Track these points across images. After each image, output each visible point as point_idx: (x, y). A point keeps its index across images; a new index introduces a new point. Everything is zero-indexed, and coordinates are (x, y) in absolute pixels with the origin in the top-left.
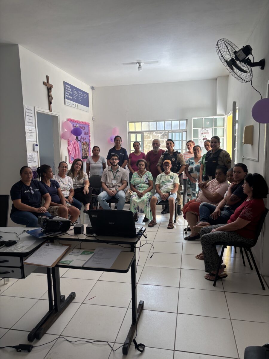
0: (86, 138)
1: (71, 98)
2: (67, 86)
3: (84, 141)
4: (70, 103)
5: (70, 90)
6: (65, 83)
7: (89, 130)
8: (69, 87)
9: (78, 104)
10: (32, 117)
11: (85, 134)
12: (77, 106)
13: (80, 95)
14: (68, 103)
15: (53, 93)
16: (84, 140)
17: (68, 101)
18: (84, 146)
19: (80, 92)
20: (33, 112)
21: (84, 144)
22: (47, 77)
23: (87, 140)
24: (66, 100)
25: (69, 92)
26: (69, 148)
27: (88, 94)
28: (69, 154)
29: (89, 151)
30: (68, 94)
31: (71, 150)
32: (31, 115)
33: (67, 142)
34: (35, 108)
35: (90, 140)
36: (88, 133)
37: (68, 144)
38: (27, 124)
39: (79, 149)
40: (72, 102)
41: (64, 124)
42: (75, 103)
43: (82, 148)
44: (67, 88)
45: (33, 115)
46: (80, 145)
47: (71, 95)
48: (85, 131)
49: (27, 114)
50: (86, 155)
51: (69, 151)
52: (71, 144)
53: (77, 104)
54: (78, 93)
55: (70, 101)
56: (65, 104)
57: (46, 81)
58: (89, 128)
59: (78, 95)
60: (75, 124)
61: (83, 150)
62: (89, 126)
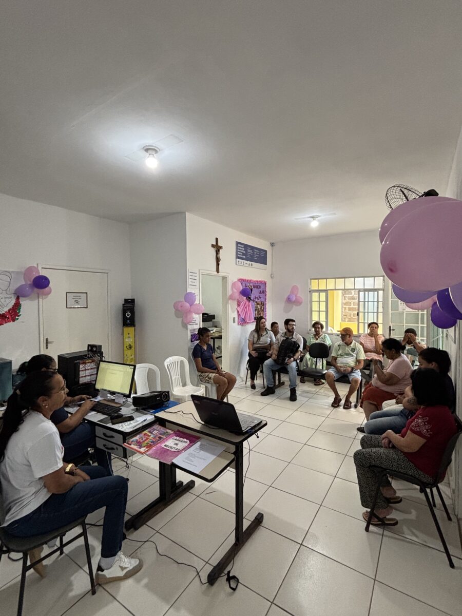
0: (260, 298)
1: (244, 257)
2: (239, 245)
3: (258, 301)
4: (242, 263)
5: (243, 249)
6: (238, 243)
7: (265, 289)
8: (243, 246)
9: (253, 263)
10: (196, 280)
11: (260, 293)
12: (252, 264)
13: (255, 253)
14: (240, 263)
15: (221, 255)
16: (258, 299)
17: (240, 260)
18: (258, 306)
19: (255, 250)
20: (197, 275)
21: (257, 304)
22: (217, 240)
23: (262, 300)
24: (238, 260)
25: (242, 251)
26: (239, 309)
27: (266, 251)
28: (239, 315)
29: (264, 310)
30: (240, 253)
31: (240, 311)
32: (195, 278)
33: (237, 303)
34: (200, 271)
35: (266, 299)
36: (264, 292)
37: (238, 304)
38: (190, 286)
39: (251, 309)
40: (246, 262)
41: (234, 284)
42: (248, 262)
43: (254, 309)
44: (239, 248)
45: (197, 278)
46: (252, 305)
47: (243, 254)
48: (261, 289)
49: (190, 277)
50: (259, 316)
51: (238, 312)
52: (241, 304)
53: (251, 263)
54: (253, 251)
55: (243, 261)
56: (236, 264)
57: (215, 244)
58: (265, 287)
59: (254, 254)
60: (247, 283)
61: (256, 310)
62: (266, 284)
